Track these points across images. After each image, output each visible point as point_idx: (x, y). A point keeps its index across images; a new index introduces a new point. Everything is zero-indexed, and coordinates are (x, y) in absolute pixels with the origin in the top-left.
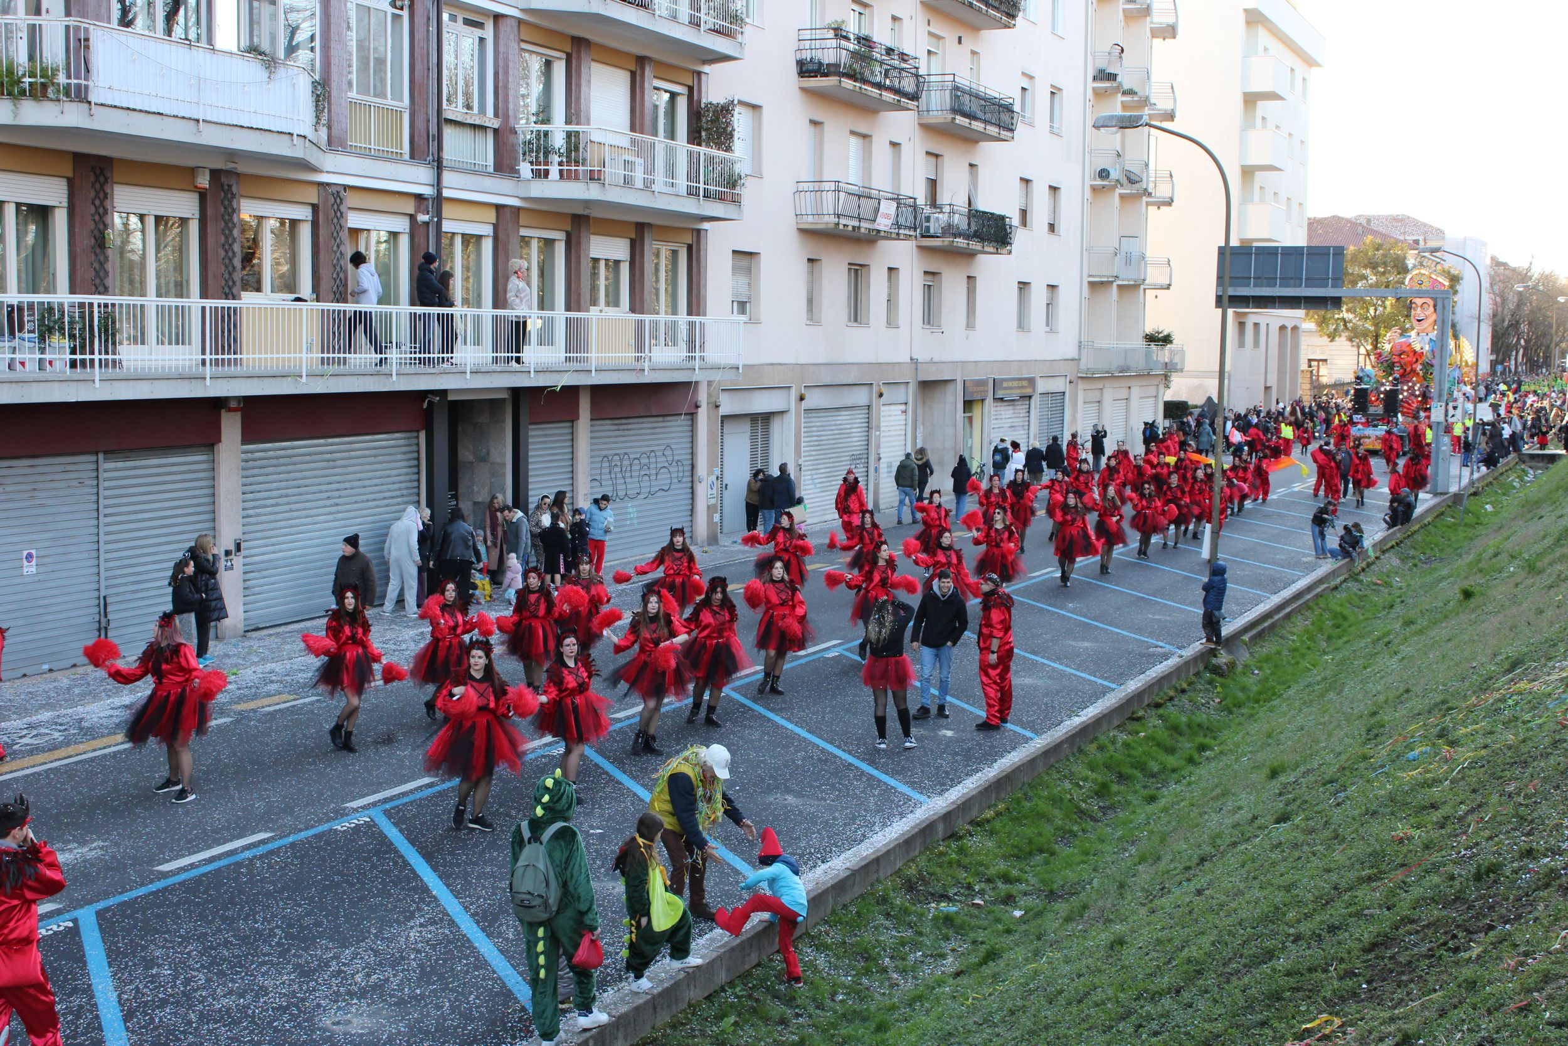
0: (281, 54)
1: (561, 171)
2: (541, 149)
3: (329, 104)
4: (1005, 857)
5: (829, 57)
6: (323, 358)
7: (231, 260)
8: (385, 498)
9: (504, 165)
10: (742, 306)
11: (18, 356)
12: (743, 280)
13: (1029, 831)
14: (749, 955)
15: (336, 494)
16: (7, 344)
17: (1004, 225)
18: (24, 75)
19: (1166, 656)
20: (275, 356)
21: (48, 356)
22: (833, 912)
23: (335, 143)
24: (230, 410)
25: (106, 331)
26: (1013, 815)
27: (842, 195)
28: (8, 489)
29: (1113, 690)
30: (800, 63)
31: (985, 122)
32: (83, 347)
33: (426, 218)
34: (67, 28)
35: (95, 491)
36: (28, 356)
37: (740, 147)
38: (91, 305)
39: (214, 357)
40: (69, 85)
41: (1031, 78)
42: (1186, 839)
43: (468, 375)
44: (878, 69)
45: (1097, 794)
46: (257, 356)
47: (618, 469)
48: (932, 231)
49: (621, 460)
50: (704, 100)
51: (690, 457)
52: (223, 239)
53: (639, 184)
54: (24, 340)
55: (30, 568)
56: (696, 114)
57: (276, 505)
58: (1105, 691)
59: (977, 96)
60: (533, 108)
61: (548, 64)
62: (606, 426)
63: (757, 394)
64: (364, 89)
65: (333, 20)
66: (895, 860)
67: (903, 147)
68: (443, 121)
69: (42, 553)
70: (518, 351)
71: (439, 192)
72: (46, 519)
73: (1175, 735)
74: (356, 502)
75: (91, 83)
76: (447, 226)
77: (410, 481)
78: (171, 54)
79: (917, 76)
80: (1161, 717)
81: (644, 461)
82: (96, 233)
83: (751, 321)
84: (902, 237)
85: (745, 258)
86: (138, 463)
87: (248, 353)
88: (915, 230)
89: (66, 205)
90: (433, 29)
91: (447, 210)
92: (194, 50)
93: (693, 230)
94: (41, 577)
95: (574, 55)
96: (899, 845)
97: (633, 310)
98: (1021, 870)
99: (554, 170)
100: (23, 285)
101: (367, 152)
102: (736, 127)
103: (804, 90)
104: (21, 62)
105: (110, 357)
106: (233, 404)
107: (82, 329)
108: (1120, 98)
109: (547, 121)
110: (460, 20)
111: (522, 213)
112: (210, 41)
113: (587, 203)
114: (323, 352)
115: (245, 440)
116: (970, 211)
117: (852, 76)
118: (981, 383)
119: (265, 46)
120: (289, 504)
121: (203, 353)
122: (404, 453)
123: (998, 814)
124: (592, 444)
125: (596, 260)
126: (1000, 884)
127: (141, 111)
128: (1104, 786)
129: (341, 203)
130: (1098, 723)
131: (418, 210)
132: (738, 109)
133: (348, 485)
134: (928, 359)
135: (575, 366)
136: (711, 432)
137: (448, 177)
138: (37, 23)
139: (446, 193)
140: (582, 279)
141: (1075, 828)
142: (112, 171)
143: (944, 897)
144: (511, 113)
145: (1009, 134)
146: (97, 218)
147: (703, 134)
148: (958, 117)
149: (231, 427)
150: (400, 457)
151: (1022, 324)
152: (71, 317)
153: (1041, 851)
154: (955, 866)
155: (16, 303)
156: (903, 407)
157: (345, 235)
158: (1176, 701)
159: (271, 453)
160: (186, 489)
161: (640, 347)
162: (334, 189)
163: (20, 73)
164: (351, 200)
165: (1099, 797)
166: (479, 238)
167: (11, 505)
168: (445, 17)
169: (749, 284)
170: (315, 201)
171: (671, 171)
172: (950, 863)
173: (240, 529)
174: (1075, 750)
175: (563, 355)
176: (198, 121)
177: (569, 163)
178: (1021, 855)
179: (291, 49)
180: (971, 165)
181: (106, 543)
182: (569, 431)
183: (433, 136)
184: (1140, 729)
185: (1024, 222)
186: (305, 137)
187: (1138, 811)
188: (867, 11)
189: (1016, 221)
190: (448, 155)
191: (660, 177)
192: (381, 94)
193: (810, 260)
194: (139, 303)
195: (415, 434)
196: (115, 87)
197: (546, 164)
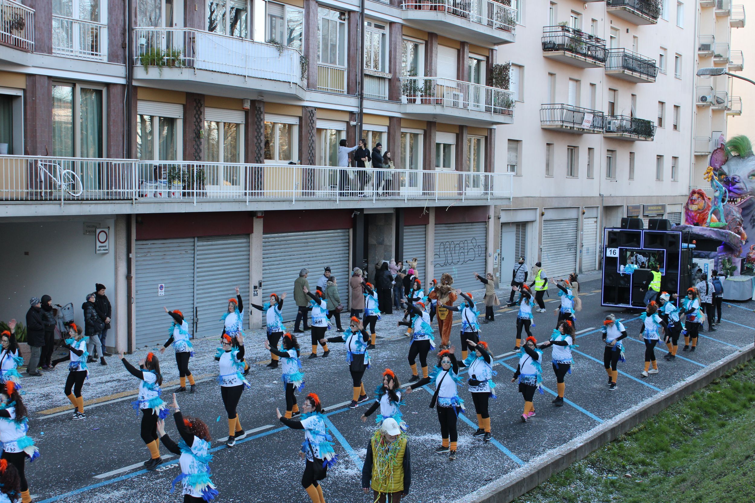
0: (285, 43)
1: (422, 100)
2: (412, 88)
3: (308, 67)
4: (644, 452)
5: (559, 41)
6: (303, 192)
7: (259, 144)
8: (332, 262)
9: (394, 97)
10: (513, 167)
11: (158, 190)
12: (513, 154)
13: (656, 439)
14: (508, 496)
15: (308, 259)
16: (153, 184)
17: (650, 126)
18: (164, 56)
19: (732, 351)
20: (280, 191)
21: (172, 191)
22: (552, 476)
23: (310, 87)
24: (258, 217)
25: (200, 178)
26: (649, 431)
27: (565, 111)
28: (152, 254)
29: (703, 368)
30: (544, 44)
31: (641, 73)
32: (189, 186)
33: (355, 123)
34: (185, 32)
35: (193, 256)
36: (163, 190)
37: (513, 87)
38: (193, 166)
39: (250, 191)
40: (185, 60)
41: (665, 49)
42: (740, 447)
43: (374, 201)
44: (584, 46)
45: (693, 421)
46: (271, 191)
47: (448, 249)
48: (611, 129)
49: (450, 245)
50: (494, 63)
51: (485, 243)
52: (256, 134)
53: (461, 106)
54: (161, 182)
55: (161, 293)
56: (490, 70)
57: (279, 264)
58: (698, 368)
59: (636, 60)
60: (409, 69)
61: (416, 47)
62: (443, 227)
63: (519, 212)
64: (325, 60)
65: (311, 26)
66: (585, 451)
67: (597, 86)
68: (364, 75)
69: (168, 285)
70: (399, 190)
71: (361, 110)
72: (170, 269)
73: (737, 393)
74: (318, 264)
75: (195, 59)
76: (365, 127)
77: (345, 254)
78: (234, 45)
79: (605, 50)
80: (729, 383)
81: (462, 245)
82: (196, 131)
83: (517, 175)
84: (596, 132)
85: (514, 143)
86: (214, 243)
87: (267, 190)
88: (603, 129)
89: (182, 117)
90: (359, 30)
91: (365, 119)
92: (244, 42)
93: (488, 129)
94: (167, 297)
95: (429, 42)
96: (587, 443)
97: (457, 169)
98: (651, 459)
99: (418, 99)
100: (162, 156)
101: (326, 91)
102: (510, 77)
103: (546, 58)
104: (163, 49)
105: (201, 191)
106: (259, 215)
107: (189, 178)
108: (713, 59)
109: (415, 75)
110: (373, 25)
111: (402, 121)
112: (252, 37)
113: (435, 116)
114: (303, 189)
115: (264, 233)
116: (632, 118)
117: (571, 50)
118: (637, 207)
119: (278, 40)
120: (285, 264)
121: (246, 189)
122: (342, 240)
123: (640, 430)
124: (435, 236)
125: (438, 145)
126: (640, 467)
127: (218, 72)
128: (697, 418)
129: (313, 116)
130: (694, 384)
131: (351, 119)
132: (511, 68)
133: (314, 255)
134: (609, 195)
135: (428, 197)
136: (495, 231)
137: (366, 103)
138: (171, 30)
139: (365, 111)
140: (432, 154)
141: (681, 439)
142: (204, 102)
143: (610, 471)
144: (397, 71)
145: (653, 79)
146: (197, 124)
147: (494, 80)
148: (626, 70)
149: (258, 226)
150: (340, 241)
151: (659, 177)
152: (183, 171)
153: (662, 450)
154: (616, 455)
155: (158, 165)
156: (595, 220)
157: (314, 132)
158: (737, 375)
159: (277, 239)
160: (236, 256)
161: (460, 188)
162: (310, 109)
163: (163, 55)
164: (318, 114)
165: (694, 423)
166: (381, 133)
167: (153, 262)
168: (366, 23)
169: (517, 156)
170: (301, 115)
171: (477, 99)
172: (614, 454)
173: (262, 276)
174: (682, 399)
175: (421, 192)
176: (245, 76)
177: (426, 96)
178: (651, 451)
179: (290, 40)
180: (633, 95)
181: (197, 281)
182: (424, 230)
183: (359, 83)
184: (717, 389)
185: (660, 124)
186: (296, 84)
187: (716, 432)
188: (579, 17)
189: (656, 124)
190: (366, 92)
191: (471, 102)
192: (334, 63)
193: (548, 144)
194: (215, 165)
195: (348, 230)
196: (206, 60)
197: (415, 96)
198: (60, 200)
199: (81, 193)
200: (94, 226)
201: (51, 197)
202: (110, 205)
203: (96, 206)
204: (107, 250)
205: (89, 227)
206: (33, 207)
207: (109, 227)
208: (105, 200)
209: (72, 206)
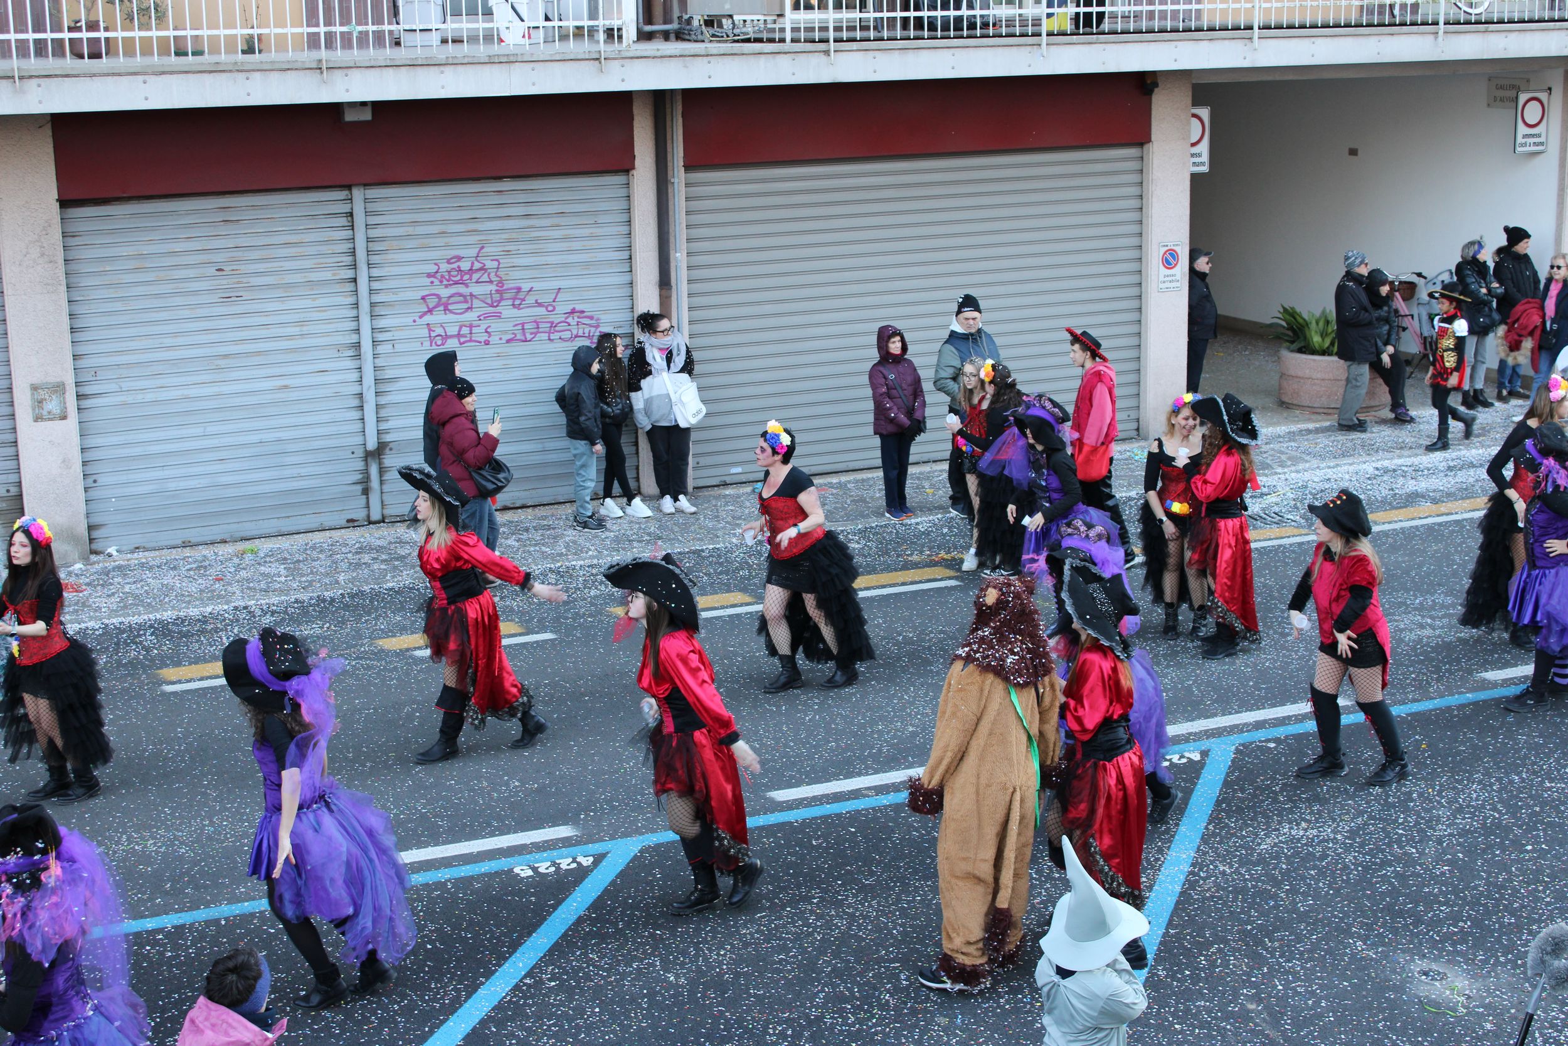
198: (1436, 23)
199: (1486, 4)
200: (1513, 87)
201: (1414, 18)
202: (1555, 33)
203: (1522, 35)
204: (1542, 144)
205: (1502, 87)
206: (1373, 41)
207: (1550, 89)
208: (1545, 21)
209: (1462, 36)
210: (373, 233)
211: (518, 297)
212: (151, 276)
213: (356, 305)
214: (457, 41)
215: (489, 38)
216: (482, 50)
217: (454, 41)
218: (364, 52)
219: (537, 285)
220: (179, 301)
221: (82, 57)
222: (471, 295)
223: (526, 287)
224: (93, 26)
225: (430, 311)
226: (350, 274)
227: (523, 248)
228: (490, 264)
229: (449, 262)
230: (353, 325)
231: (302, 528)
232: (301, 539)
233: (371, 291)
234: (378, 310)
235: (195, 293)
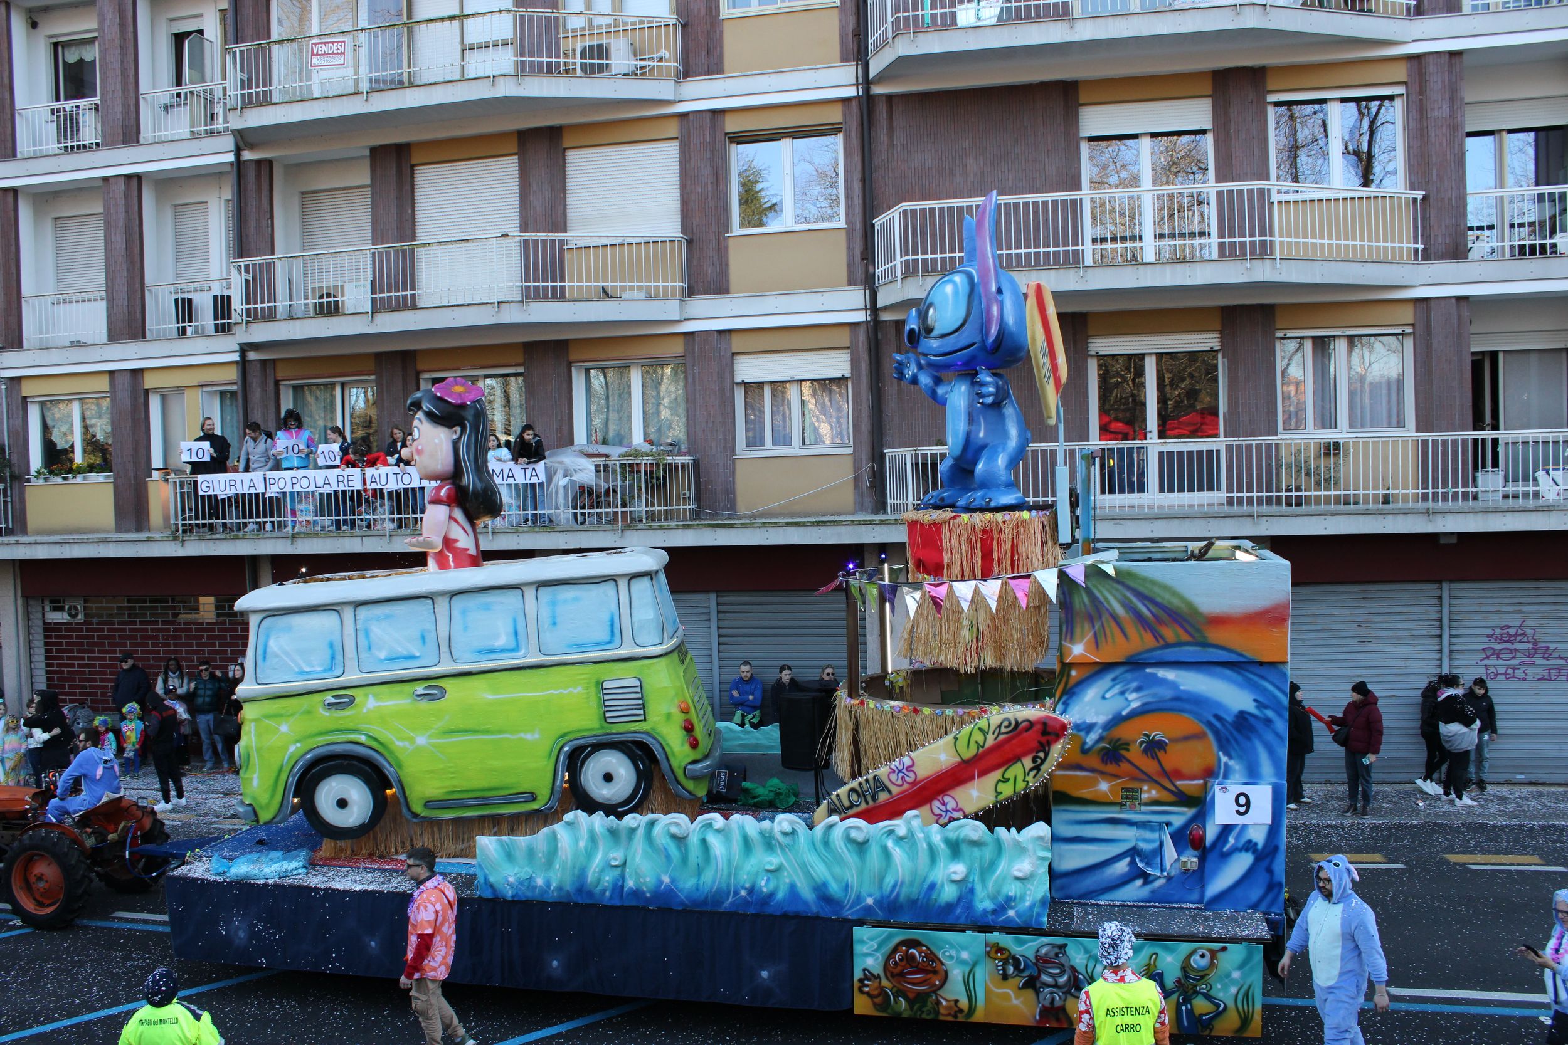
210: (1454, 609)
211: (1547, 653)
212: (1319, 627)
213: (1441, 651)
214: (1515, 497)
215: (1536, 495)
216: (1531, 502)
217: (1513, 497)
218: (1455, 503)
219: (1560, 646)
220: (1334, 642)
221: (1291, 505)
222: (1516, 650)
223: (1552, 646)
224: (1298, 489)
225: (1488, 657)
226: (1437, 632)
227: (1552, 623)
228: (1528, 631)
229: (1501, 628)
230: (1438, 662)
231: (1397, 780)
232: (1397, 787)
233: (1451, 643)
234: (1455, 655)
235: (1344, 638)
